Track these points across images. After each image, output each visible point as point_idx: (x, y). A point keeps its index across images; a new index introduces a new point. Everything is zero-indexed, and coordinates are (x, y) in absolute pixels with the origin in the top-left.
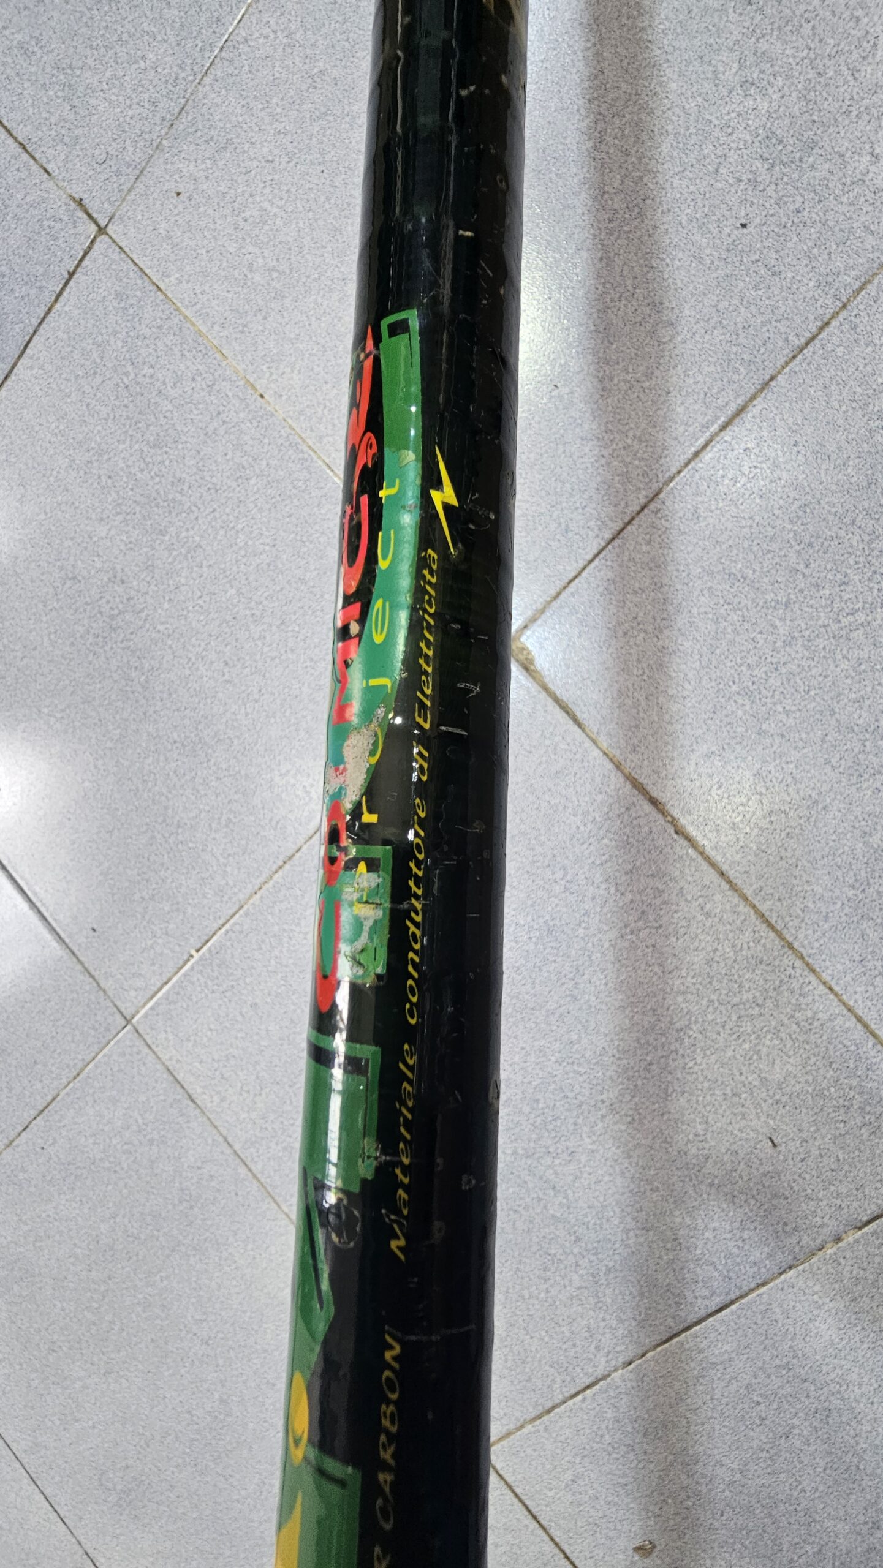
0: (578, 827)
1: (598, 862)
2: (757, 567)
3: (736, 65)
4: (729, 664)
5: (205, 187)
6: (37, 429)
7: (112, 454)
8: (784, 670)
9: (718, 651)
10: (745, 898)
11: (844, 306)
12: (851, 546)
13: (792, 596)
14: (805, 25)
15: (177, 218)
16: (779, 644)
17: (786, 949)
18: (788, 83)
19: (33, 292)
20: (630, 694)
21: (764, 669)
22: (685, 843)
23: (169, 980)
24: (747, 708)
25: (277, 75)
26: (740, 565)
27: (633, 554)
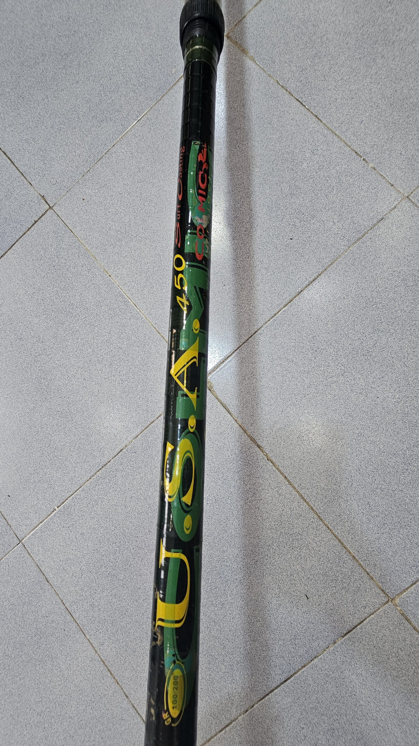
0: (229, 456)
1: (237, 471)
2: (297, 357)
3: (288, 188)
4: (287, 393)
5: (94, 199)
6: (13, 278)
7: (44, 291)
8: (308, 397)
9: (283, 388)
10: (295, 488)
11: (326, 270)
12: (330, 353)
13: (310, 369)
14: (311, 179)
15: (82, 208)
16: (306, 387)
17: (311, 510)
18: (305, 196)
19: (19, 226)
20: (250, 402)
21: (300, 396)
22: (271, 464)
23: (43, 521)
24: (294, 410)
25: (126, 166)
26: (291, 356)
27: (252, 349)
